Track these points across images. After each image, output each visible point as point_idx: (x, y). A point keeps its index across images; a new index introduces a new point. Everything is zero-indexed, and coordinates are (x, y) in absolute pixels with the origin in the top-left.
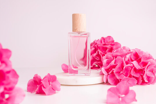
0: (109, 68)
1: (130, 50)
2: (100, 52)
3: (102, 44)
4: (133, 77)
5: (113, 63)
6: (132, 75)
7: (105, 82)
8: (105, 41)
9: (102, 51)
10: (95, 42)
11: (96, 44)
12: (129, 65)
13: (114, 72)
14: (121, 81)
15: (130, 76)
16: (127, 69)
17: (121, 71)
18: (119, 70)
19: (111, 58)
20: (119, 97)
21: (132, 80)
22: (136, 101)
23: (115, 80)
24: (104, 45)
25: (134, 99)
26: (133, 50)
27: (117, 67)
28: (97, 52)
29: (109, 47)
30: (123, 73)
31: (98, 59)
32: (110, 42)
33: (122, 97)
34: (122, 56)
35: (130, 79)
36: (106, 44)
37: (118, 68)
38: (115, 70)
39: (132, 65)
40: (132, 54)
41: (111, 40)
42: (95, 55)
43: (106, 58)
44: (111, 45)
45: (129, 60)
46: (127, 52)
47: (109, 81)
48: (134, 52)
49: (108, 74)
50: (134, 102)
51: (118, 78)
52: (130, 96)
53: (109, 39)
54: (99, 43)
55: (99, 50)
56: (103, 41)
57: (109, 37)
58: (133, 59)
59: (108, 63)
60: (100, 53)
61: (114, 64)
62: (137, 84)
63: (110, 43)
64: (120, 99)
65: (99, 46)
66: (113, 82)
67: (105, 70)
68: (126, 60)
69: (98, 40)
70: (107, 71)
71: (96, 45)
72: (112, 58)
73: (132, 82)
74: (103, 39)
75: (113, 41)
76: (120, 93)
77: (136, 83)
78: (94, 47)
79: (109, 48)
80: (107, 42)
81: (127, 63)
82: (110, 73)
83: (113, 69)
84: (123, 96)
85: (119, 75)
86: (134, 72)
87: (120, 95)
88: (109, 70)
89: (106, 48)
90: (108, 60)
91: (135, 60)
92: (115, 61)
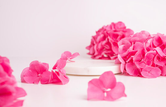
0: (127, 55)
1: (150, 35)
2: (110, 39)
3: (112, 30)
4: (157, 66)
5: (131, 49)
6: (155, 64)
7: (122, 71)
8: (116, 27)
9: (112, 38)
10: (104, 28)
11: (105, 30)
12: (151, 52)
13: (134, 59)
14: (142, 71)
15: (153, 65)
16: (148, 57)
17: (142, 59)
18: (140, 58)
19: (128, 44)
20: (104, 92)
21: (155, 69)
22: (126, 96)
23: (134, 69)
24: (115, 31)
25: (123, 94)
26: (153, 35)
27: (137, 53)
28: (106, 39)
29: (120, 33)
30: (145, 62)
31: (108, 47)
32: (121, 28)
33: (107, 92)
34: (141, 41)
35: (153, 69)
36: (117, 30)
37: (138, 55)
38: (134, 58)
39: (155, 51)
40: (154, 39)
41: (122, 26)
42: (104, 42)
43: (121, 44)
44: (123, 31)
45: (150, 46)
46: (147, 37)
47: (128, 71)
48: (156, 37)
49: (126, 63)
50: (123, 98)
51: (138, 67)
52: (117, 90)
53: (120, 25)
54: (108, 29)
55: (109, 37)
56: (113, 27)
57: (120, 23)
58: (155, 45)
59: (125, 49)
60: (110, 41)
61: (133, 51)
62: (161, 75)
63: (122, 30)
64: (105, 94)
65: (109, 32)
66: (132, 72)
67: (122, 57)
68: (148, 45)
69: (108, 26)
70: (125, 58)
71: (105, 32)
72: (130, 43)
73: (155, 72)
74: (113, 24)
75: (125, 27)
76: (104, 87)
77: (160, 73)
78: (102, 33)
79: (120, 35)
80: (118, 28)
81: (148, 50)
82: (127, 61)
83: (132, 56)
84: (109, 90)
85: (139, 64)
86: (158, 60)
87: (104, 88)
88: (127, 58)
89: (117, 35)
90: (124, 46)
91: (157, 46)
92: (134, 47)
